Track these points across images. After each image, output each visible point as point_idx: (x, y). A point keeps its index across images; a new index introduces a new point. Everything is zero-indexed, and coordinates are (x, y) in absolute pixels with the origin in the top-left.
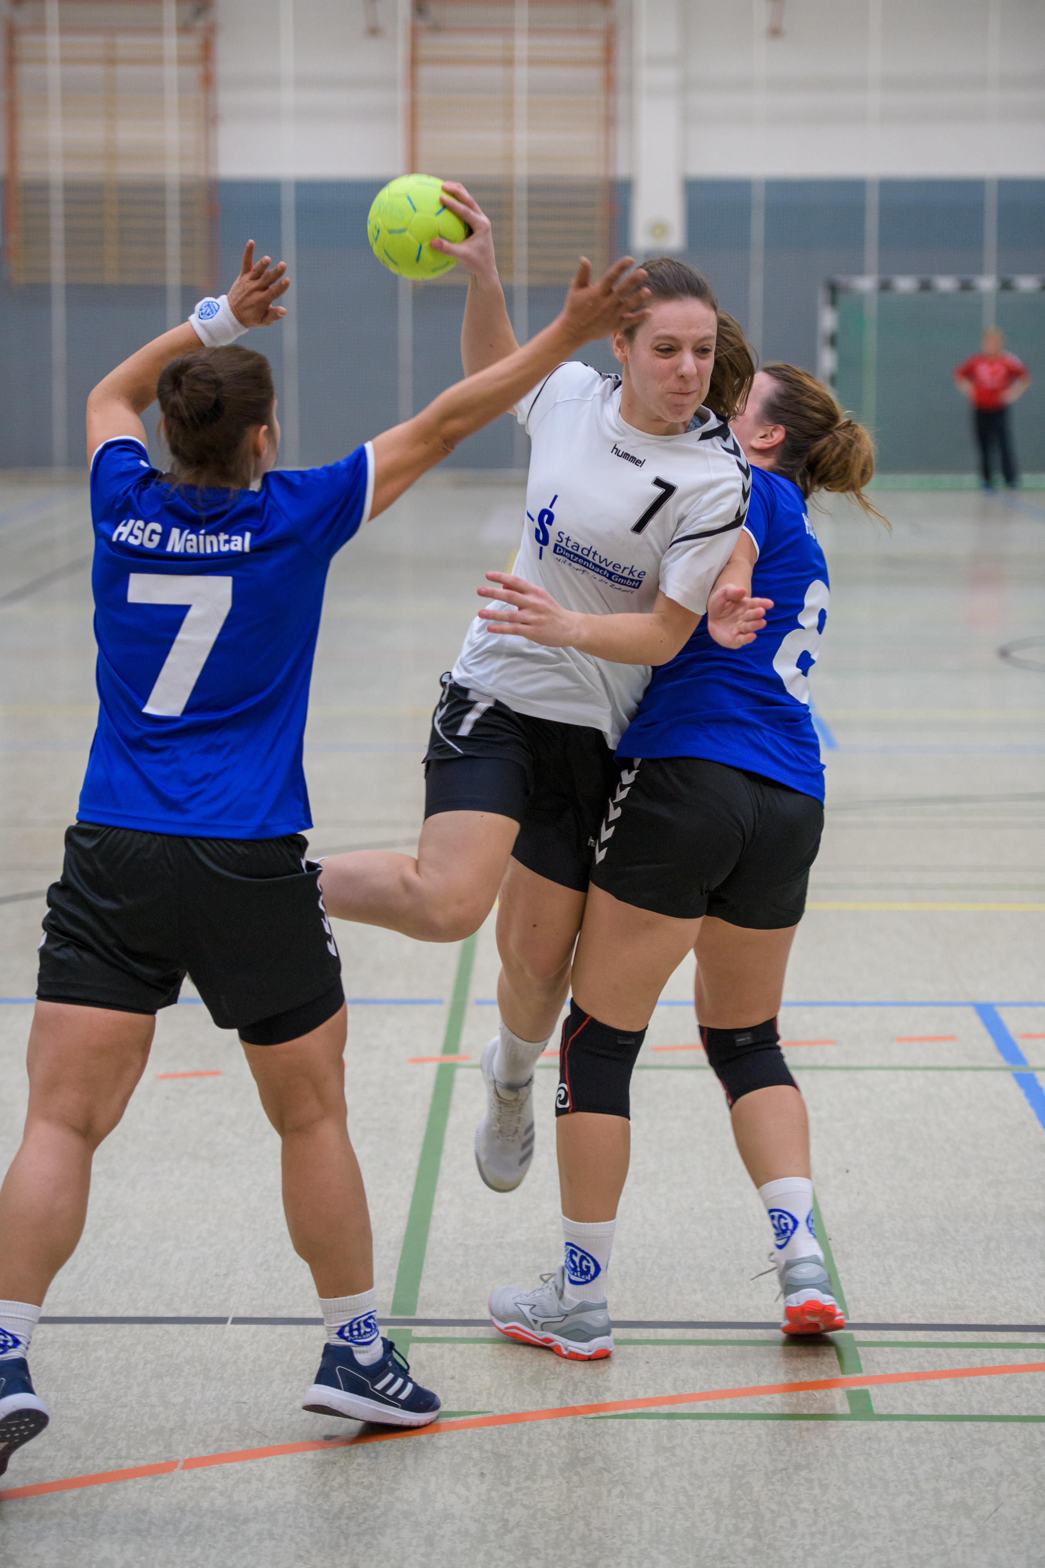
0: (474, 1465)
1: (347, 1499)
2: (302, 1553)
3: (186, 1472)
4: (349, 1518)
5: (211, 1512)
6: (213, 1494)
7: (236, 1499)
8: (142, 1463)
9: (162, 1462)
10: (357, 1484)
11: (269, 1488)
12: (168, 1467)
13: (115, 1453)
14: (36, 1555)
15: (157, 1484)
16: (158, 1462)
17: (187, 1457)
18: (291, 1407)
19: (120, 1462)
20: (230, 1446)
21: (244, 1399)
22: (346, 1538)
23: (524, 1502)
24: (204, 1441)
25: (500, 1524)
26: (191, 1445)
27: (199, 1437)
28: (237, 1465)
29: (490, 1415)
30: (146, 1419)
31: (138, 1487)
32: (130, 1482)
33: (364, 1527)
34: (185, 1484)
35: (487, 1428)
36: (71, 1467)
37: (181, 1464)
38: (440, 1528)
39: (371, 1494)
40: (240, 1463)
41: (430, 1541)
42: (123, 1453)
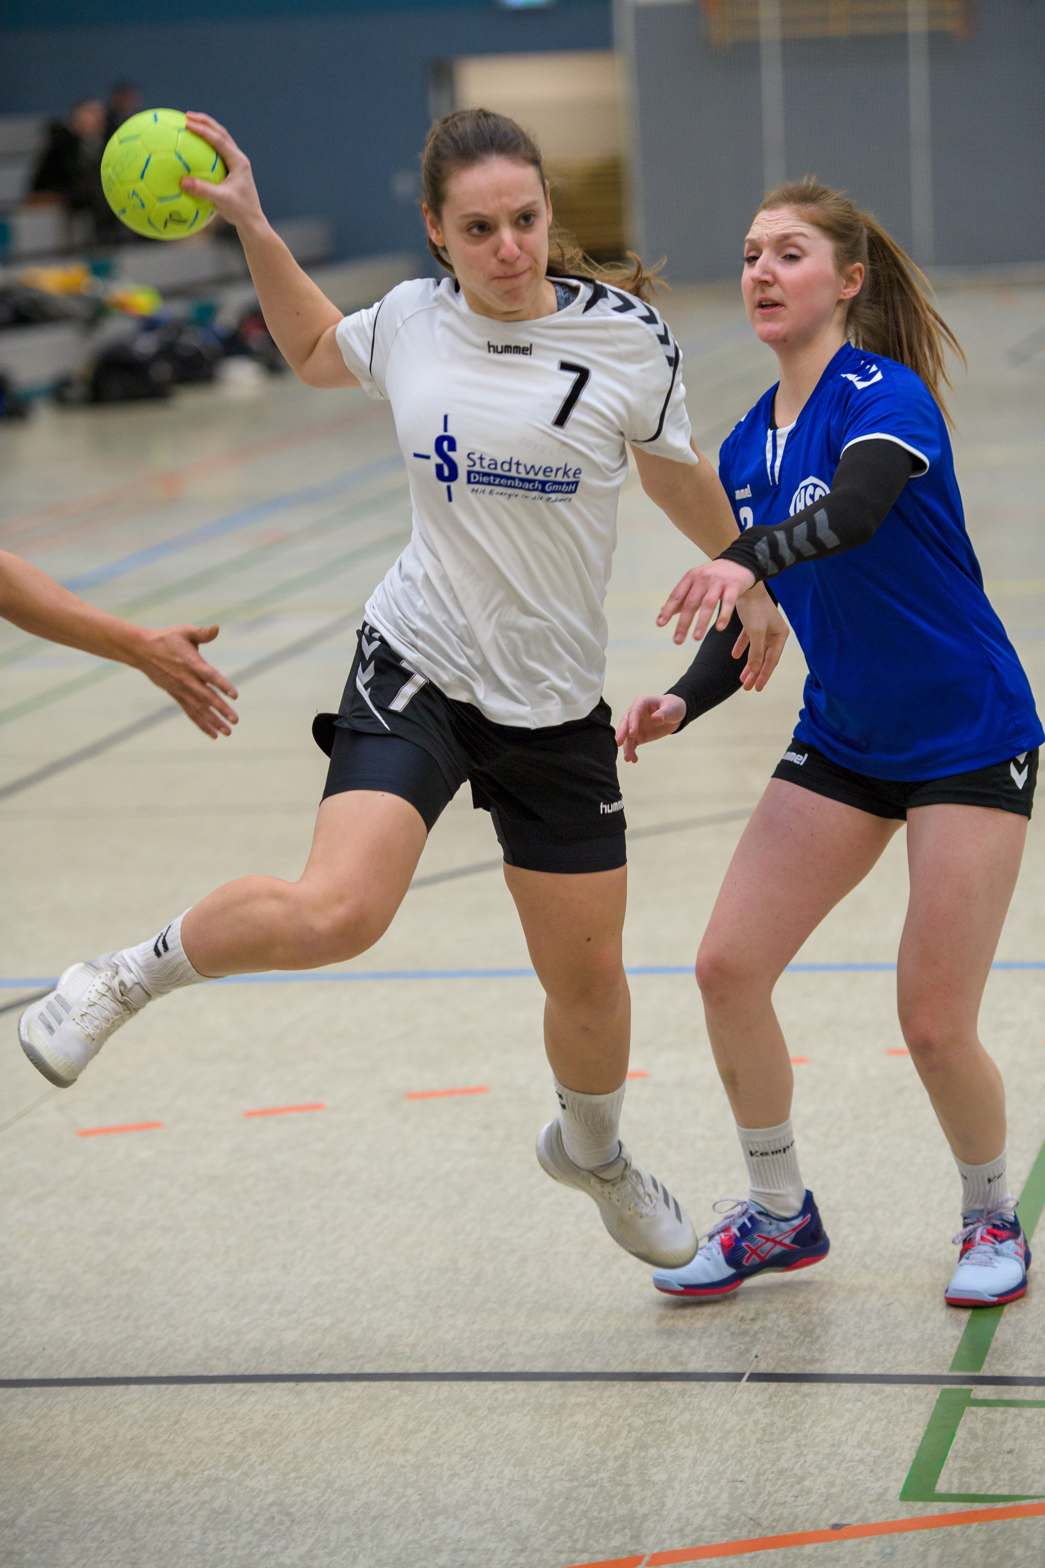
9: (624, 1556)
13: (569, 1544)
16: (619, 1557)
17: (656, 1551)
19: (573, 1556)
20: (712, 1536)
21: (743, 1477)
24: (681, 1530)
26: (665, 1536)
27: (677, 1525)
28: (716, 1562)
30: (616, 1501)
36: (512, 1562)
37: (646, 1559)
40: (720, 1558)
42: (579, 1546)
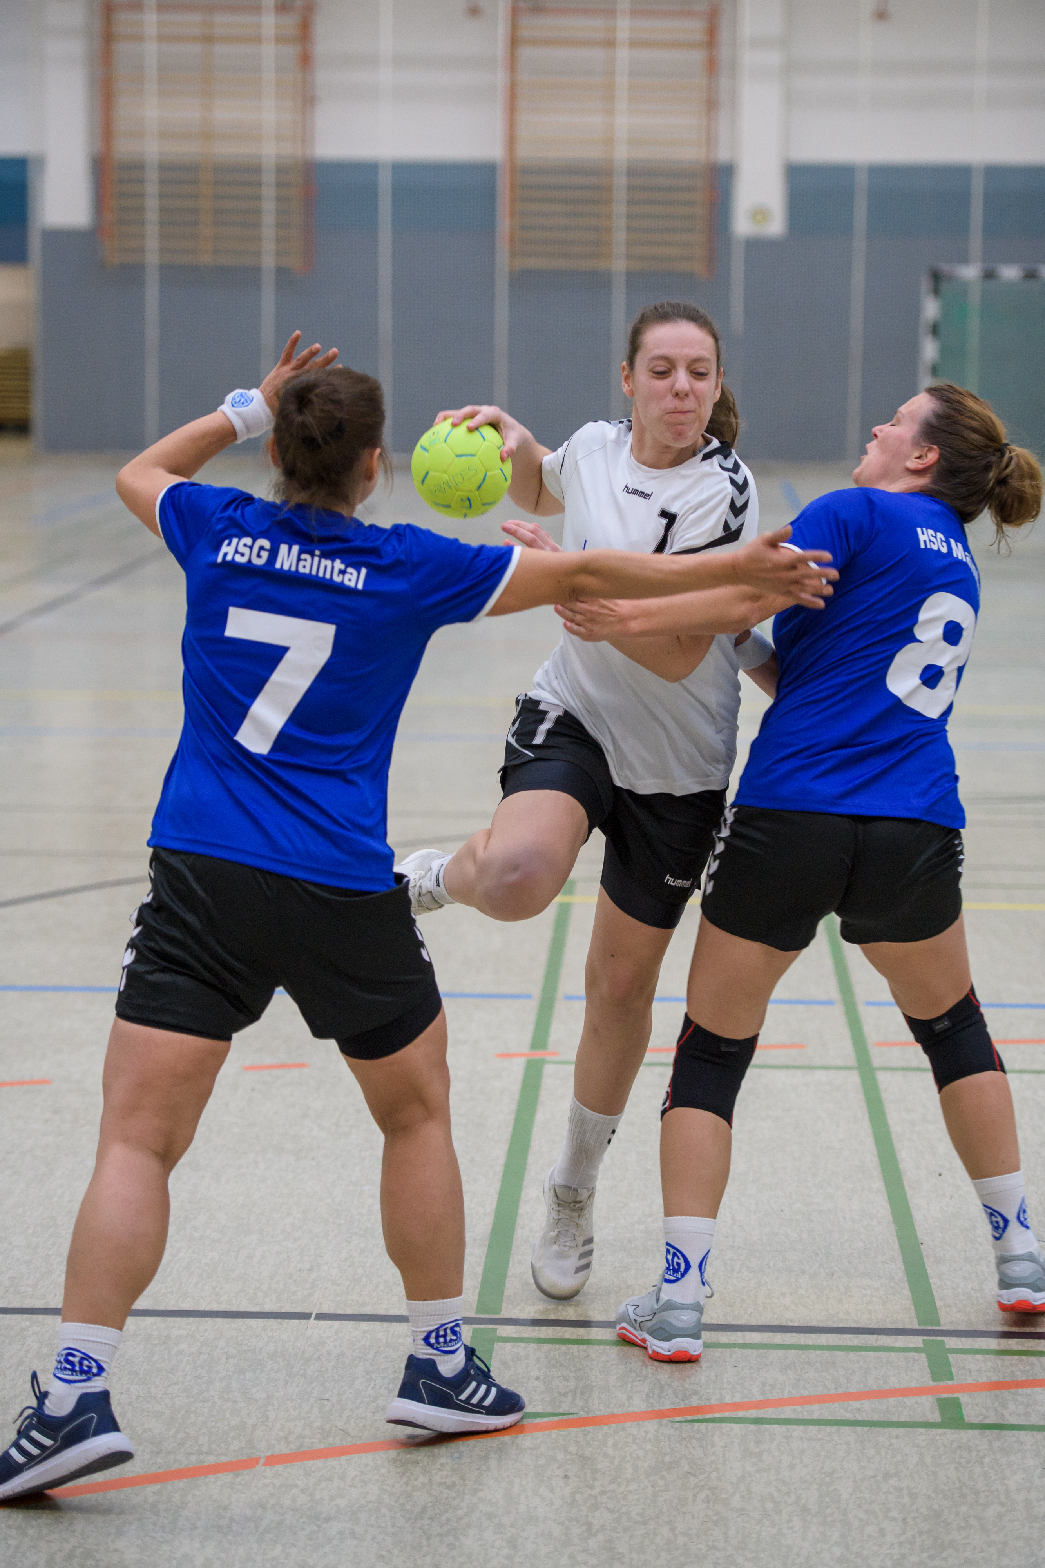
0: (559, 1468)
1: (430, 1499)
2: (384, 1553)
3: (268, 1468)
4: (431, 1519)
5: (293, 1510)
6: (294, 1491)
7: (318, 1497)
8: (224, 1459)
9: (244, 1458)
10: (440, 1484)
11: (350, 1486)
12: (250, 1463)
13: (197, 1448)
14: (116, 1550)
15: (238, 1480)
16: (240, 1458)
17: (269, 1454)
18: (374, 1405)
19: (201, 1457)
20: (312, 1443)
21: (327, 1396)
22: (429, 1539)
23: (609, 1506)
24: (286, 1438)
25: (584, 1528)
26: (274, 1442)
27: (281, 1434)
28: (319, 1463)
29: (575, 1417)
30: (227, 1414)
31: (220, 1483)
32: (211, 1478)
33: (446, 1528)
34: (267, 1481)
35: (572, 1429)
36: (152, 1461)
37: (262, 1461)
38: (523, 1530)
39: (453, 1495)
40: (322, 1460)
41: (513, 1543)
42: (205, 1449)
